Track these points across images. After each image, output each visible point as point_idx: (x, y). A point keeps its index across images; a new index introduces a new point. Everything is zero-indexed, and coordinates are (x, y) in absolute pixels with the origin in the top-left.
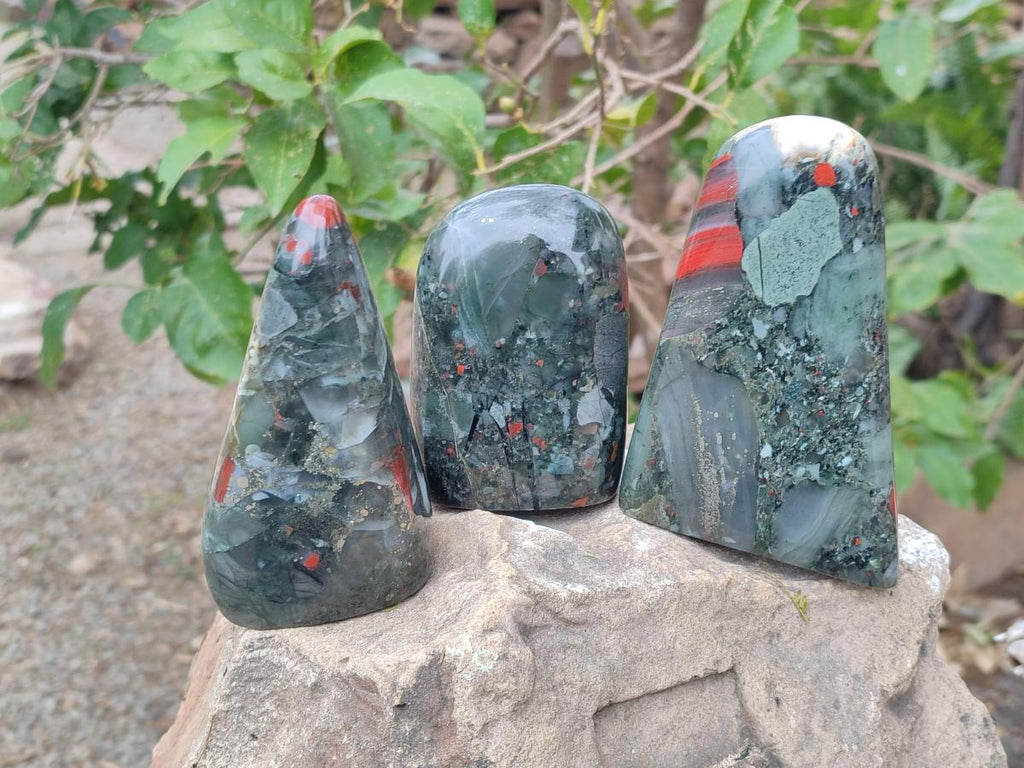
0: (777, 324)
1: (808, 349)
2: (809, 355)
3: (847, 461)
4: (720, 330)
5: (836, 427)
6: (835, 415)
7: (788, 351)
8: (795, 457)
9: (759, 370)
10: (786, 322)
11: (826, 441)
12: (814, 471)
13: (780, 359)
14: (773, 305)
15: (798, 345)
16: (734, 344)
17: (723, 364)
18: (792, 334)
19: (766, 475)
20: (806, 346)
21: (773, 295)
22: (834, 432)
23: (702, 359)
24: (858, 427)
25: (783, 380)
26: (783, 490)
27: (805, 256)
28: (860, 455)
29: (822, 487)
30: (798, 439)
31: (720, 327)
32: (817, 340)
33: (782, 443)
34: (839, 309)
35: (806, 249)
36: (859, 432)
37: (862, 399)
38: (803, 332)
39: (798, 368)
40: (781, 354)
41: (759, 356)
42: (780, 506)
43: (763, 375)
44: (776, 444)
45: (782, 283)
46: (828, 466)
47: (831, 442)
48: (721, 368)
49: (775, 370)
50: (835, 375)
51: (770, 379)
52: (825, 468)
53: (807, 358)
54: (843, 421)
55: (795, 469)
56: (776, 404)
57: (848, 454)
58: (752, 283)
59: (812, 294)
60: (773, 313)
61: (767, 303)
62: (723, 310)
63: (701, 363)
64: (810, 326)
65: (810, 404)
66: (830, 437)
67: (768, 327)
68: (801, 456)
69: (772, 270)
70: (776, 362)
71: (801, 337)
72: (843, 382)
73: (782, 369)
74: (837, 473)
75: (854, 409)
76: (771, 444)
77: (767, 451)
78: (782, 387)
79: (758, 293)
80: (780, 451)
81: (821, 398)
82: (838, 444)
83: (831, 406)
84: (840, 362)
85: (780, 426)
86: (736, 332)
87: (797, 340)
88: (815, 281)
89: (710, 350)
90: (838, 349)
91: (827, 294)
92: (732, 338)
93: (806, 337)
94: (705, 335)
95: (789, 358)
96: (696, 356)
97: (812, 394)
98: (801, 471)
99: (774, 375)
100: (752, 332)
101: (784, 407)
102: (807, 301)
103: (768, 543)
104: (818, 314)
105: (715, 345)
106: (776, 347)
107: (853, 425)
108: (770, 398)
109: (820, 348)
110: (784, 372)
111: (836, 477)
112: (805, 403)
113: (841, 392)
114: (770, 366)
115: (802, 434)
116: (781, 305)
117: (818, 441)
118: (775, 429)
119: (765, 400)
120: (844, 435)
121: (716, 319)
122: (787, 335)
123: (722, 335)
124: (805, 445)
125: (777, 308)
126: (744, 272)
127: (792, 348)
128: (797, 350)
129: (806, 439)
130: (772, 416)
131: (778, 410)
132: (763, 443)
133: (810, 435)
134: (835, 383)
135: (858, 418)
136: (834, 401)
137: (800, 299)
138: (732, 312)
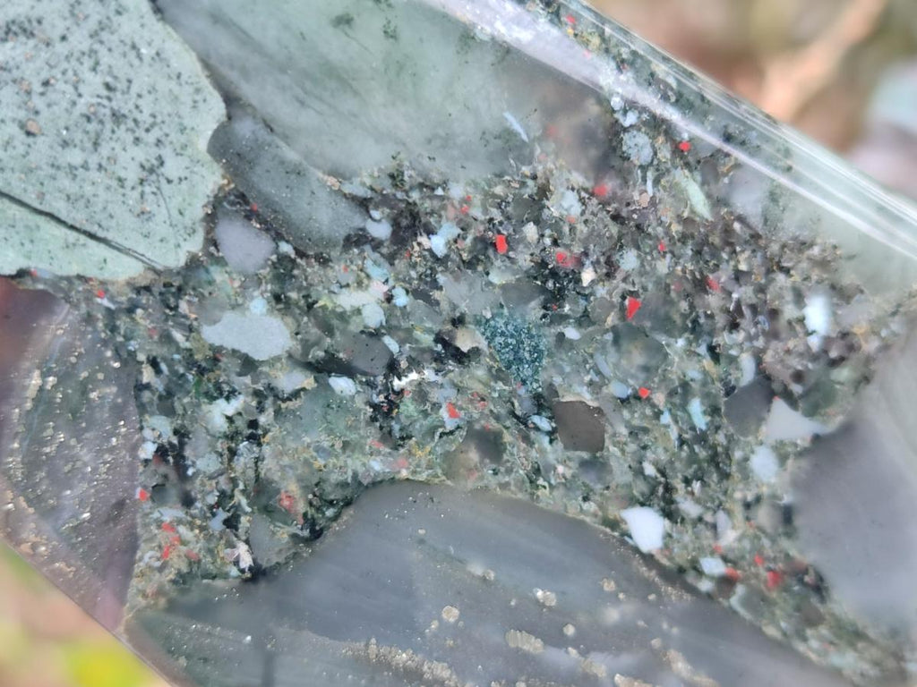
0: (266, 272)
1: (410, 224)
2: (430, 232)
3: (817, 315)
4: (180, 457)
5: (702, 285)
6: (663, 266)
7: (378, 289)
8: (714, 459)
9: (384, 412)
10: (278, 237)
11: (724, 339)
12: (786, 423)
13: (390, 329)
14: (195, 245)
15: (376, 245)
16: (255, 439)
17: (301, 507)
18: (330, 243)
19: (713, 566)
20: (396, 224)
21: (159, 227)
22: (713, 300)
23: (247, 561)
24: (741, 219)
25: (461, 357)
26: (785, 543)
27: (80, 40)
28: (823, 264)
29: (848, 430)
30: (666, 418)
31: (172, 454)
32: (396, 178)
33: (650, 470)
34: (335, 47)
35: (53, 26)
36: (756, 222)
37: (665, 153)
38: (344, 207)
39: (454, 292)
40: (374, 316)
41: (342, 384)
42: (820, 578)
43: (408, 407)
44: (640, 488)
45: (132, 175)
46: (798, 377)
47: (734, 326)
48: (310, 522)
49: (415, 364)
50: (544, 192)
51: (435, 395)
52: (797, 389)
53: (438, 244)
54: (698, 253)
55: (746, 475)
56: (522, 420)
57: (799, 298)
58: (74, 270)
59: (231, 100)
60: (220, 262)
61: (177, 260)
62: (118, 412)
63: (257, 574)
64: (334, 173)
65: (584, 319)
66: (721, 320)
67: (258, 305)
68: (720, 438)
69: (65, 182)
70: (391, 343)
71: (356, 220)
72: (578, 179)
73: (427, 340)
74: (834, 363)
75: (679, 196)
76: (633, 501)
77: (647, 528)
78: (481, 373)
79: (123, 270)
80: (669, 489)
81: (588, 276)
82: (754, 308)
83: (629, 260)
84: (509, 146)
85: (595, 444)
86: (219, 413)
87: (358, 240)
88: (187, 62)
89: (231, 523)
90: (466, 128)
91: (258, 49)
92: (232, 437)
93: (363, 204)
94: (170, 513)
95: (401, 299)
96: (226, 576)
97: (557, 297)
98: (763, 465)
99: (429, 374)
100: (249, 365)
101: (542, 402)
102: (245, 128)
103: (891, 664)
104: (307, 118)
105: (224, 497)
106: (343, 317)
107: (728, 231)
108: (493, 425)
109: (427, 186)
110: (439, 339)
111: (844, 374)
112: (572, 333)
113: (604, 204)
114: (393, 368)
115: (659, 398)
116: (211, 219)
117: (707, 363)
118: (596, 465)
119: (491, 445)
120: (738, 276)
121: (134, 448)
122: (324, 261)
123: (203, 461)
124: (696, 407)
125: (212, 242)
126: (22, 274)
127: (378, 273)
128: (391, 259)
129: (683, 391)
130: (550, 451)
131: (545, 424)
132: (614, 524)
133: (674, 376)
134: (565, 204)
135: (717, 202)
136: (619, 245)
137: (222, 146)
138: (141, 387)
